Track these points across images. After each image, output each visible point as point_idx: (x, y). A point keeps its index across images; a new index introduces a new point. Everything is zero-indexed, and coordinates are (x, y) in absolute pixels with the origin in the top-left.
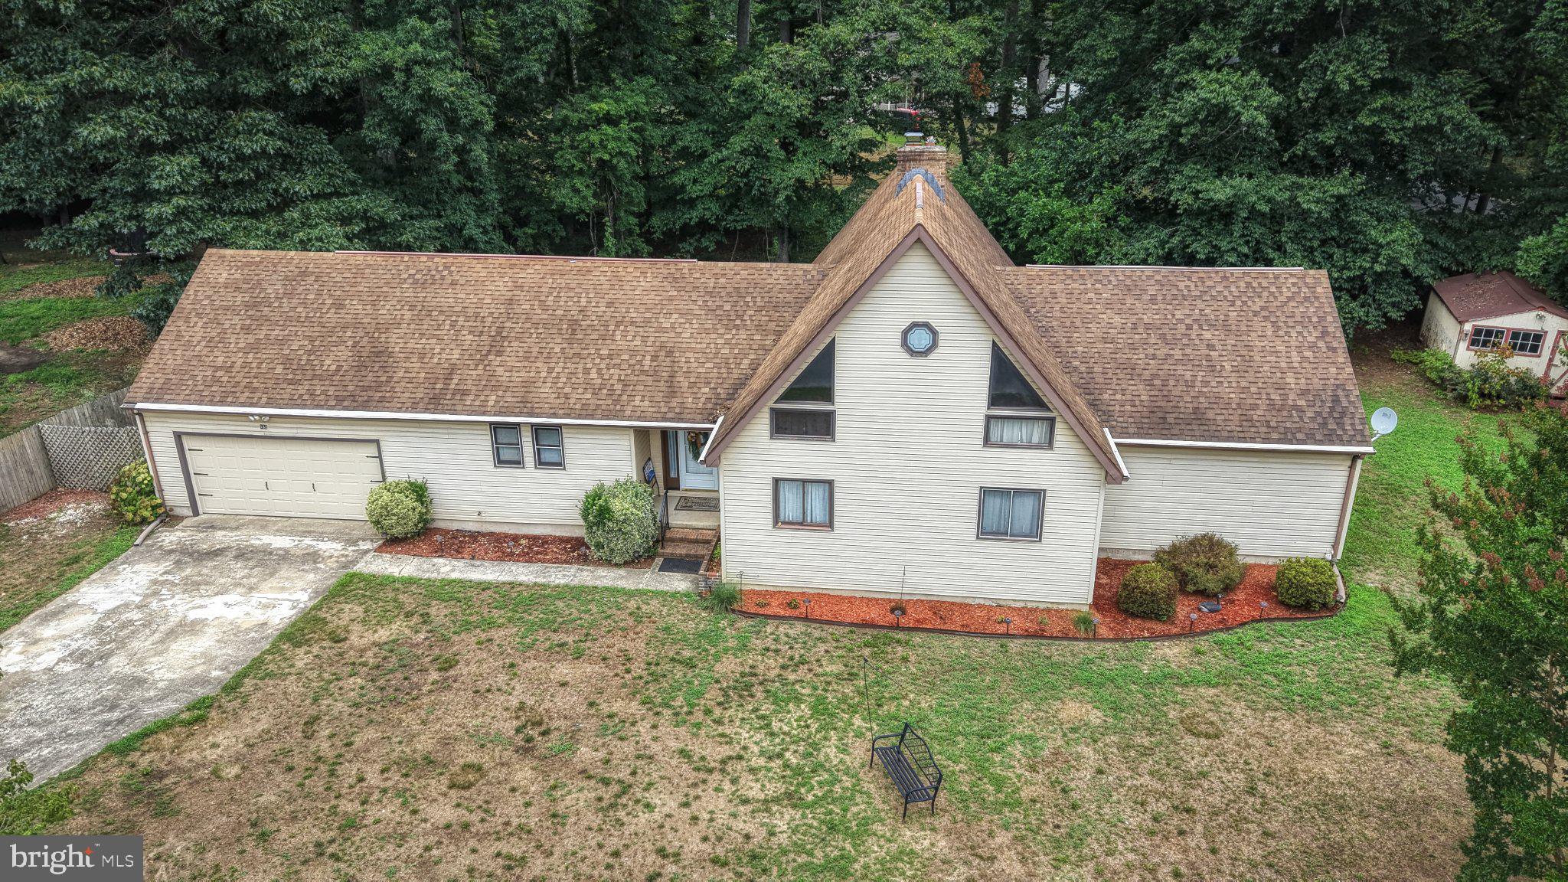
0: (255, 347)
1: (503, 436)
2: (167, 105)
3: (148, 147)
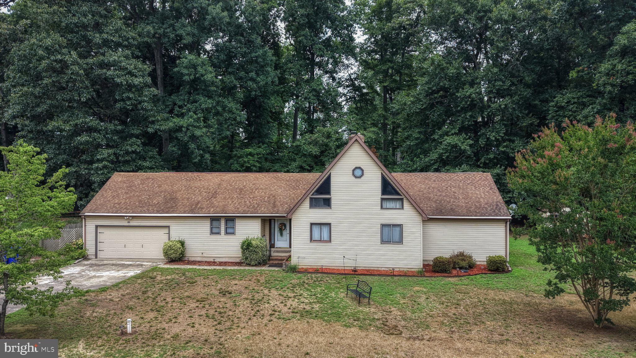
1: (215, 223)
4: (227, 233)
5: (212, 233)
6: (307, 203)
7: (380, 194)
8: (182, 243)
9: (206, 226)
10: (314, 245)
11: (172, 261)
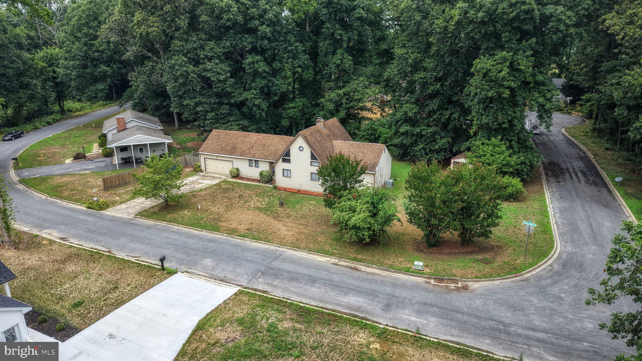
0: (217, 145)
1: (250, 161)
2: (211, 104)
3: (207, 112)
4: (255, 166)
5: (250, 166)
6: (281, 160)
7: (310, 159)
8: (238, 169)
9: (247, 163)
10: (284, 178)
11: (234, 177)
